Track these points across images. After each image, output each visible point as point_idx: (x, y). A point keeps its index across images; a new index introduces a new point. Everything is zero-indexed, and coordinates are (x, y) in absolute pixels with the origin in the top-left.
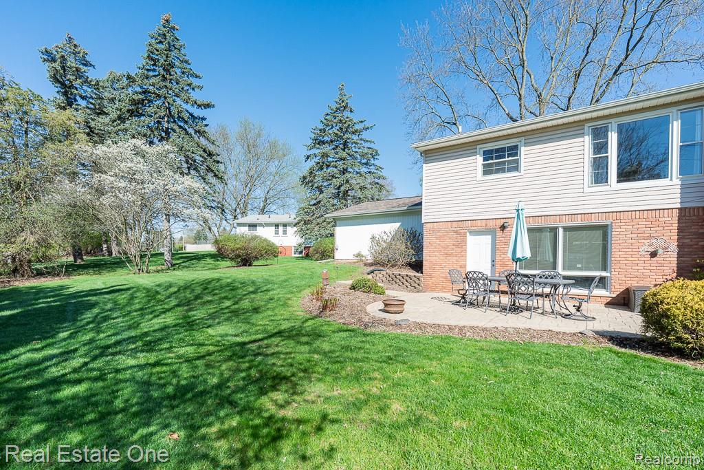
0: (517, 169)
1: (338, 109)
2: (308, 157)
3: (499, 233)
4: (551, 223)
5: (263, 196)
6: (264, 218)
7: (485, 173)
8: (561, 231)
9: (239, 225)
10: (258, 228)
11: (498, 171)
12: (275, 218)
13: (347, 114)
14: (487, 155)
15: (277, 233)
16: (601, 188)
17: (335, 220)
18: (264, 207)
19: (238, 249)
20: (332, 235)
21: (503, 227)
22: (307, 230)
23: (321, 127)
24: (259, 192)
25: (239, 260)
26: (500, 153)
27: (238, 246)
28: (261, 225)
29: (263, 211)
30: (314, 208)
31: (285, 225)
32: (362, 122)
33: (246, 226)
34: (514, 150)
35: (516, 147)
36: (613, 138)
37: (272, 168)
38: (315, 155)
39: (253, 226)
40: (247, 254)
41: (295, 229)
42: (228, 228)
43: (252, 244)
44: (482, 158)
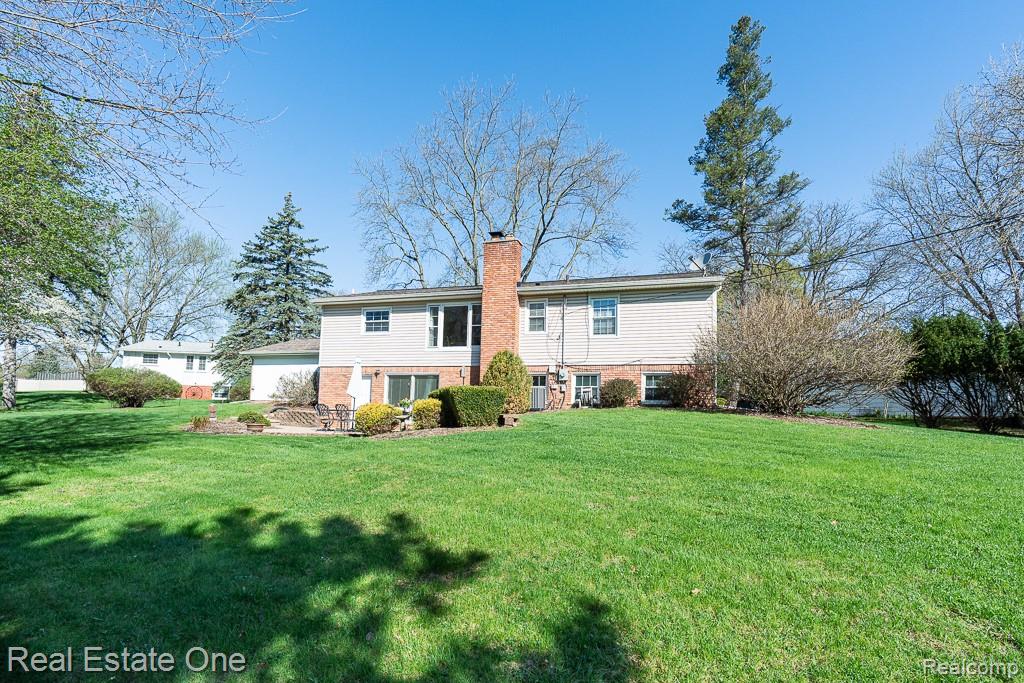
0: (387, 329)
1: (280, 223)
2: (237, 276)
3: (374, 378)
4: (406, 372)
5: (173, 313)
6: (170, 346)
7: (368, 330)
8: (413, 378)
9: (127, 353)
10: (159, 359)
11: (376, 329)
12: (188, 346)
13: (293, 230)
14: (369, 315)
15: (189, 367)
16: (434, 349)
17: (253, 358)
18: (174, 329)
19: (122, 386)
20: (249, 374)
21: (376, 374)
22: (230, 365)
23: (257, 242)
24: (167, 308)
25: (123, 399)
26: (378, 315)
27: (124, 382)
28: (164, 355)
29: (171, 336)
30: (241, 339)
31: (203, 358)
32: (313, 241)
33: (139, 356)
34: (386, 315)
35: (387, 313)
36: (441, 316)
37: (192, 273)
38: (248, 275)
39: (151, 356)
40: (135, 393)
41: (214, 363)
42: (107, 356)
43: (144, 381)
44: (365, 318)
